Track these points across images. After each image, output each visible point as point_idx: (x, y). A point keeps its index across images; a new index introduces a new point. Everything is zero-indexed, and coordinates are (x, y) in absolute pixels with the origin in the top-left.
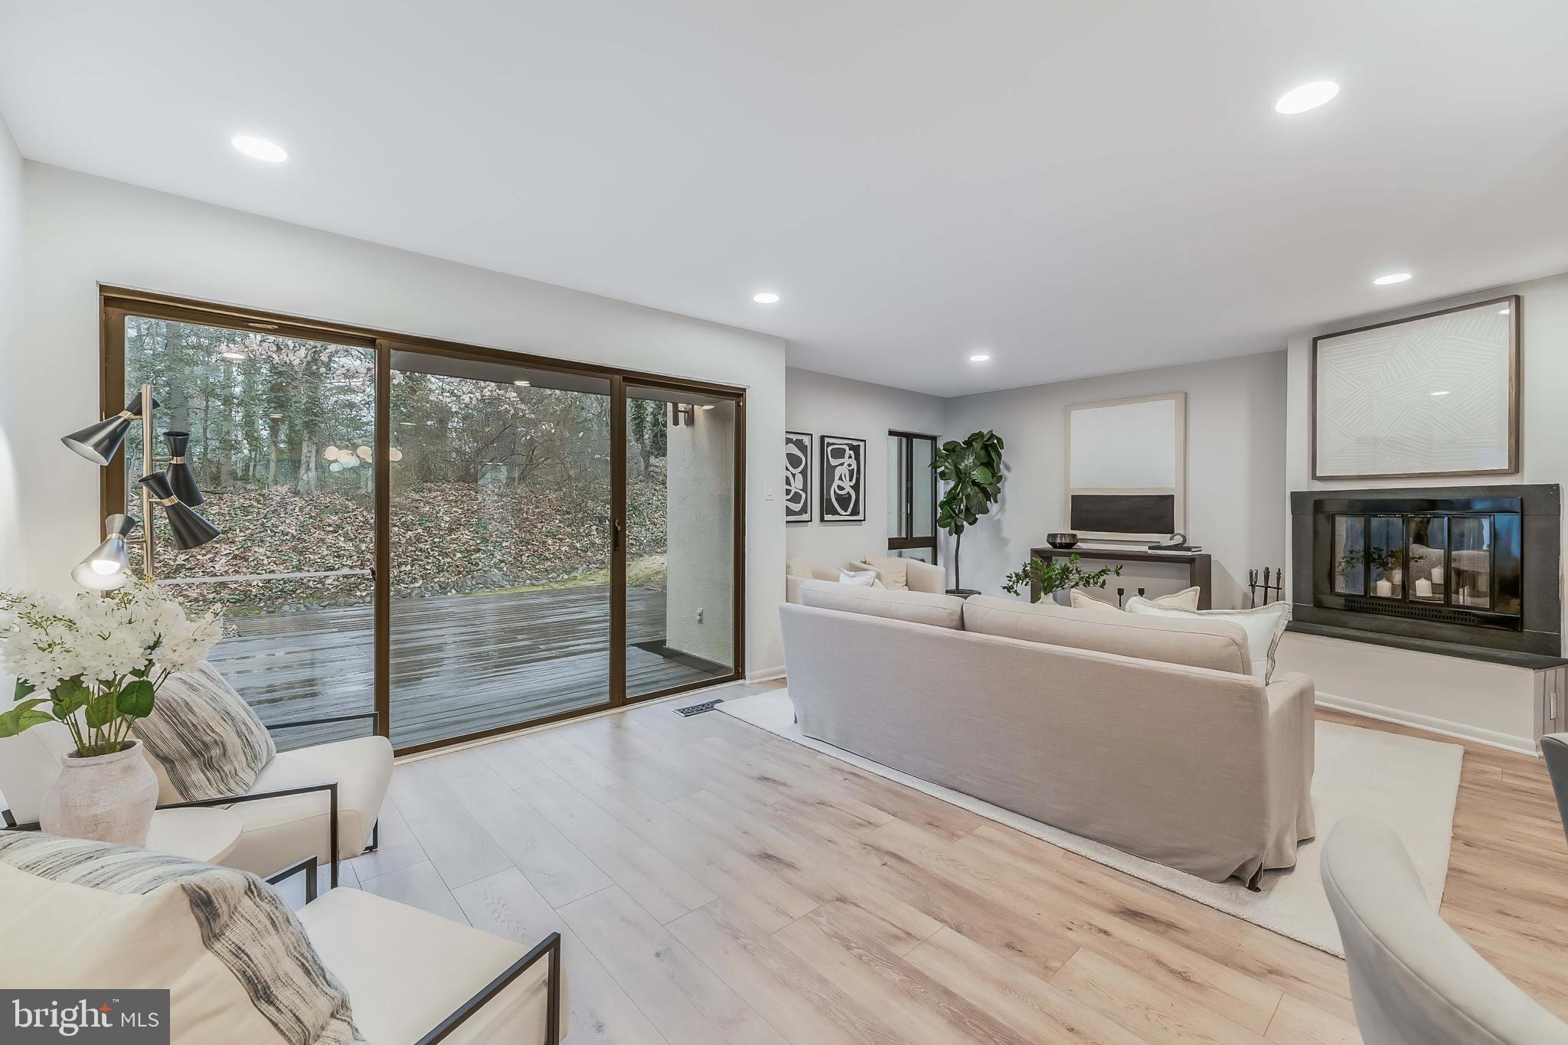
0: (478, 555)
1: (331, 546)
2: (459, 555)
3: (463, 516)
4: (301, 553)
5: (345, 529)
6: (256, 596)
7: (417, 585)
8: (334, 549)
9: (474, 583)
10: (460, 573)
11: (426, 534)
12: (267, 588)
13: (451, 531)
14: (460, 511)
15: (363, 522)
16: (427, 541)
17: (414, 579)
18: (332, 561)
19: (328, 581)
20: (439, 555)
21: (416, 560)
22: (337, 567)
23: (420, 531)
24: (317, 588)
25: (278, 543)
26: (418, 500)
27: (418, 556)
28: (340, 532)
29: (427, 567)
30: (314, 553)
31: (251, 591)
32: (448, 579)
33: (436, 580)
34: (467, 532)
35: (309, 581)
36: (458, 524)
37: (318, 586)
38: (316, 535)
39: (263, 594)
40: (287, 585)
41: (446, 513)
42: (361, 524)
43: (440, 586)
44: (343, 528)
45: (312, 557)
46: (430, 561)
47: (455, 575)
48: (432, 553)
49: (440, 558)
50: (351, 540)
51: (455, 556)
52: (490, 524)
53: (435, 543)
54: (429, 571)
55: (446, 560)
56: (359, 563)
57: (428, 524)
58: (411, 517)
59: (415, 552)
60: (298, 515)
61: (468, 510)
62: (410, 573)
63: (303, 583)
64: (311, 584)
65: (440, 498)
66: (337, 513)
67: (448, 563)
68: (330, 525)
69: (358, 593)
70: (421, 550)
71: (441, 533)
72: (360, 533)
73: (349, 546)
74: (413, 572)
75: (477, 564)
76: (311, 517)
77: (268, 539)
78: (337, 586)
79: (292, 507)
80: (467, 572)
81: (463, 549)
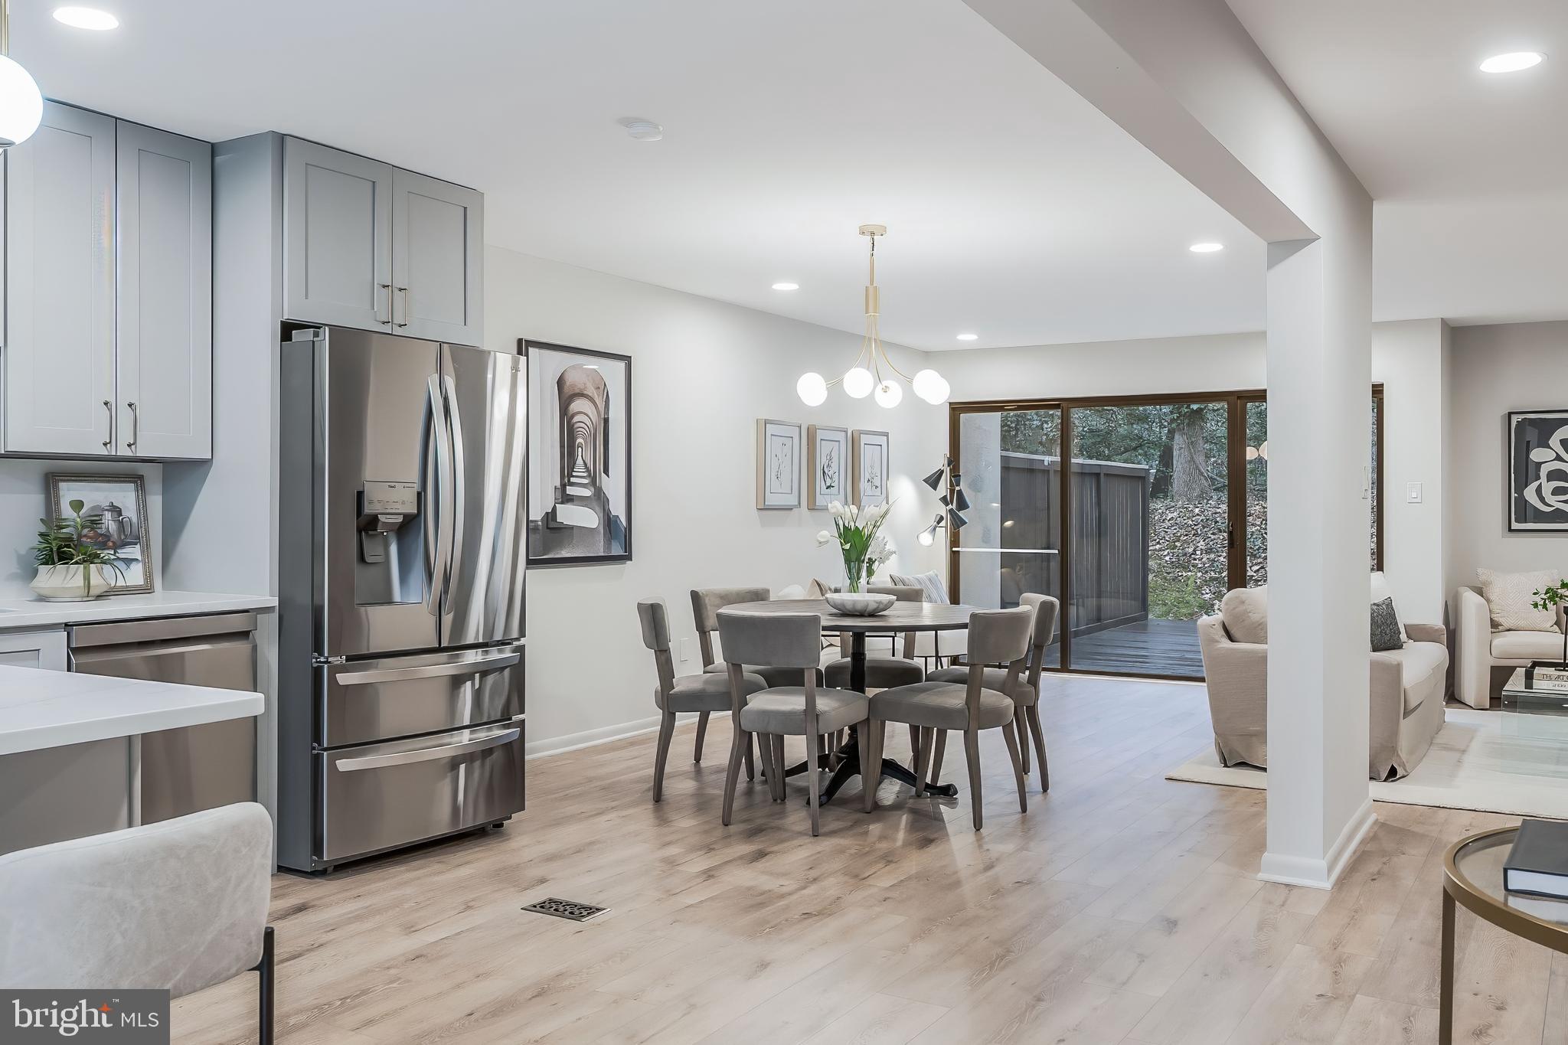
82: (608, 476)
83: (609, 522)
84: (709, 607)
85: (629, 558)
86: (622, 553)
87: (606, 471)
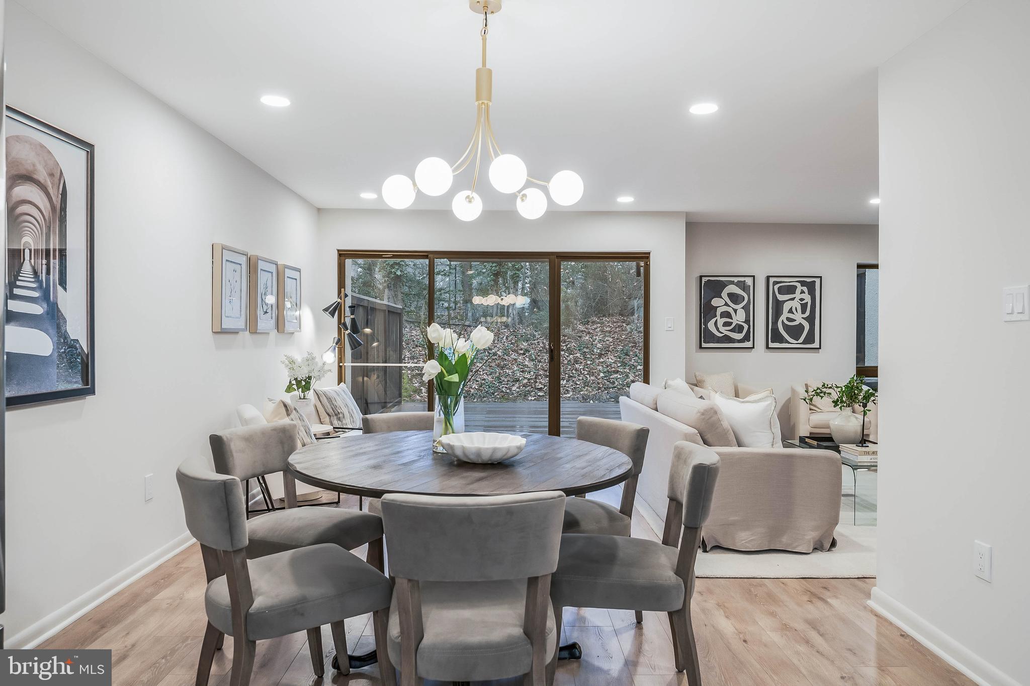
0: (616, 376)
1: (520, 364)
2: (602, 375)
3: (612, 344)
4: (502, 368)
5: (530, 353)
6: (473, 395)
7: (569, 395)
8: (521, 367)
9: (608, 397)
10: (599, 388)
11: (582, 358)
12: (479, 390)
13: (600, 355)
14: (611, 340)
15: (542, 347)
16: (581, 363)
17: (567, 390)
18: (518, 375)
19: (514, 388)
20: (587, 374)
21: (571, 377)
22: (520, 379)
23: (578, 355)
24: (506, 392)
25: (490, 360)
26: (582, 331)
27: (573, 373)
28: (527, 354)
29: (577, 382)
30: (509, 369)
31: (471, 391)
32: (590, 392)
33: (581, 393)
34: (612, 357)
35: (503, 387)
36: (607, 350)
37: (508, 391)
38: (512, 356)
39: (477, 393)
40: (490, 389)
41: (600, 341)
42: (541, 349)
43: (583, 397)
44: (529, 352)
45: (507, 371)
46: (581, 378)
47: (597, 390)
48: (583, 372)
49: (588, 376)
50: (533, 360)
51: (599, 375)
52: (632, 351)
53: (587, 365)
54: (578, 386)
55: (592, 378)
56: (534, 377)
57: (585, 350)
58: (573, 344)
59: (572, 371)
60: (504, 342)
61: (617, 339)
62: (565, 386)
63: (499, 389)
64: (504, 389)
65: (599, 329)
66: (527, 341)
67: (593, 380)
68: (521, 349)
69: (530, 398)
70: (576, 370)
71: (593, 357)
72: (539, 356)
73: (531, 364)
74: (567, 386)
75: (614, 383)
76: (512, 343)
77: (486, 358)
78: (518, 392)
79: (502, 337)
80: (605, 388)
81: (606, 370)
82: (65, 289)
83: (67, 347)
84: (235, 454)
85: (92, 391)
86: (79, 386)
87: (63, 282)
